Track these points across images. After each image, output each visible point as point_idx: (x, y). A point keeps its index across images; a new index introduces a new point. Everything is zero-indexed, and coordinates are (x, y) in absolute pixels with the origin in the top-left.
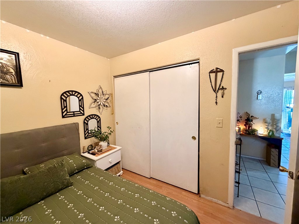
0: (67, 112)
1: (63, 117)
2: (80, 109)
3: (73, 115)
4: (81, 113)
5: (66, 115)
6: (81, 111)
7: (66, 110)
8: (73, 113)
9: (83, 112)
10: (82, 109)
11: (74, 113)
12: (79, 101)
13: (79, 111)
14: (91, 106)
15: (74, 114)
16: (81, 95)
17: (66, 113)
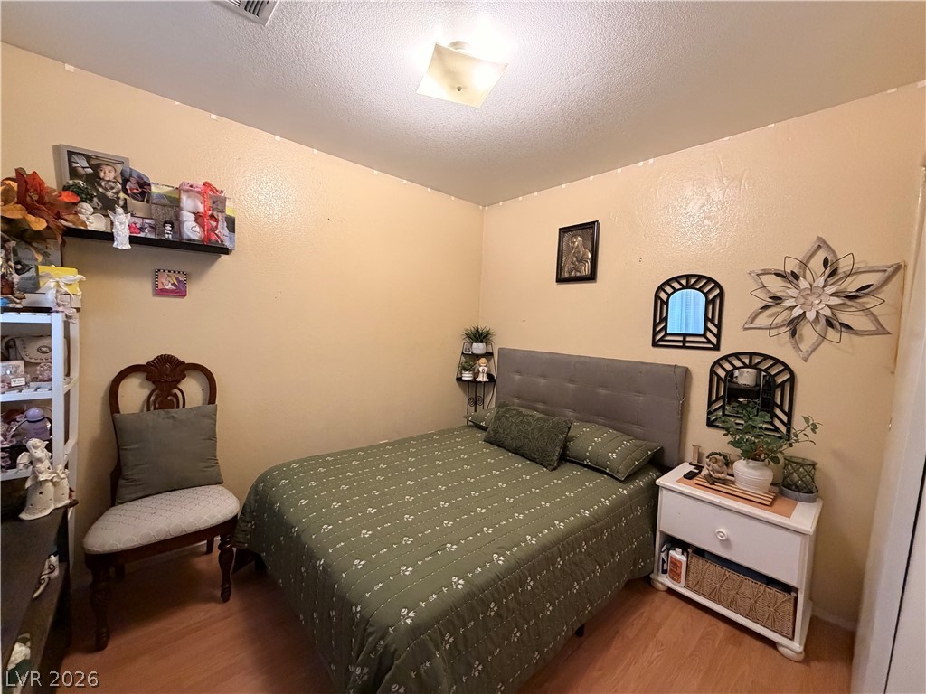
0: (667, 334)
1: (655, 344)
2: (706, 329)
3: (681, 344)
4: (709, 342)
5: (661, 340)
6: (709, 335)
7: (665, 328)
8: (681, 338)
9: (714, 340)
10: (715, 330)
11: (684, 338)
12: (708, 302)
13: (702, 333)
14: (757, 321)
15: (684, 341)
16: (717, 285)
17: (663, 336)
